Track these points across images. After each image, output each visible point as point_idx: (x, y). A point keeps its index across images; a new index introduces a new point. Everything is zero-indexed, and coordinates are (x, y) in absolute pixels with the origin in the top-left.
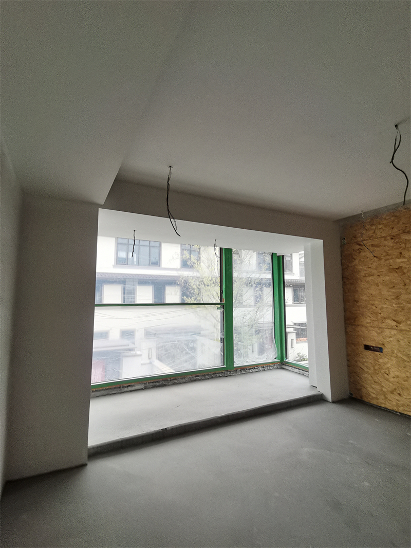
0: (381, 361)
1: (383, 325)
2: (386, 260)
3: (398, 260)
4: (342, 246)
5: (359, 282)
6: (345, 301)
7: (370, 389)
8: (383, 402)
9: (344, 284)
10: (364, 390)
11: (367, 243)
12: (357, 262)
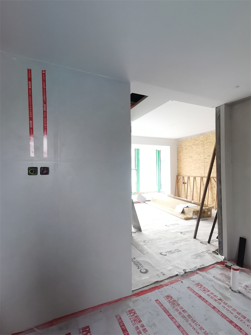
2: (188, 154)
3: (191, 154)
4: (178, 148)
5: (182, 161)
6: (178, 168)
9: (178, 162)
11: (184, 148)
12: (181, 154)
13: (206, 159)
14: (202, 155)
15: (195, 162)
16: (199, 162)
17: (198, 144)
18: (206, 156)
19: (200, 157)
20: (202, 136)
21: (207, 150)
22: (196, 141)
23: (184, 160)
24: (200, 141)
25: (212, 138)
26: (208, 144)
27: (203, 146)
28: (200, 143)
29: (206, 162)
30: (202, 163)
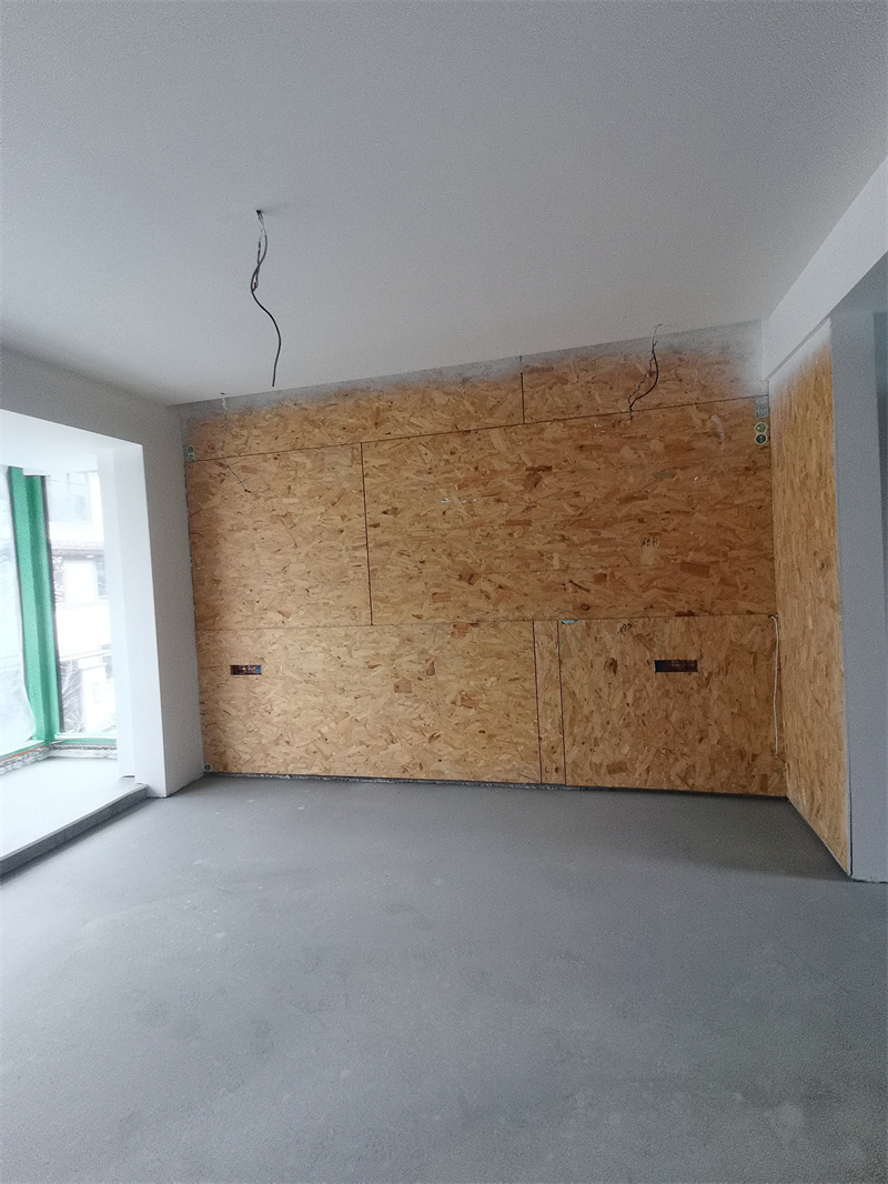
0: (258, 690)
1: (262, 624)
2: (266, 500)
3: (285, 501)
4: (188, 465)
5: (221, 541)
6: (196, 582)
7: (241, 748)
8: (262, 763)
9: (193, 546)
10: (230, 753)
11: (236, 463)
12: (216, 500)
13: (375, 526)
14: (353, 507)
15: (309, 547)
16: (333, 543)
17: (323, 446)
18: (375, 513)
19: (343, 517)
20: (350, 402)
21: (377, 480)
22: (307, 427)
23: (238, 535)
24: (337, 431)
25: (407, 415)
26: (386, 446)
27: (353, 459)
28: (339, 440)
29: (379, 546)
30: (355, 548)
